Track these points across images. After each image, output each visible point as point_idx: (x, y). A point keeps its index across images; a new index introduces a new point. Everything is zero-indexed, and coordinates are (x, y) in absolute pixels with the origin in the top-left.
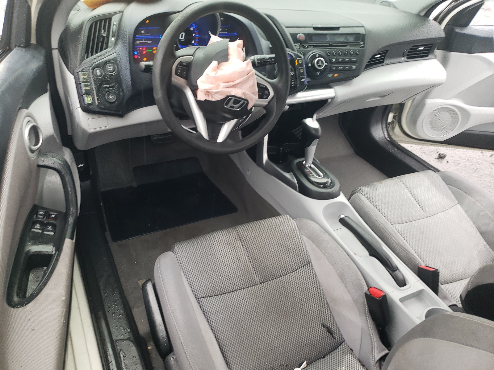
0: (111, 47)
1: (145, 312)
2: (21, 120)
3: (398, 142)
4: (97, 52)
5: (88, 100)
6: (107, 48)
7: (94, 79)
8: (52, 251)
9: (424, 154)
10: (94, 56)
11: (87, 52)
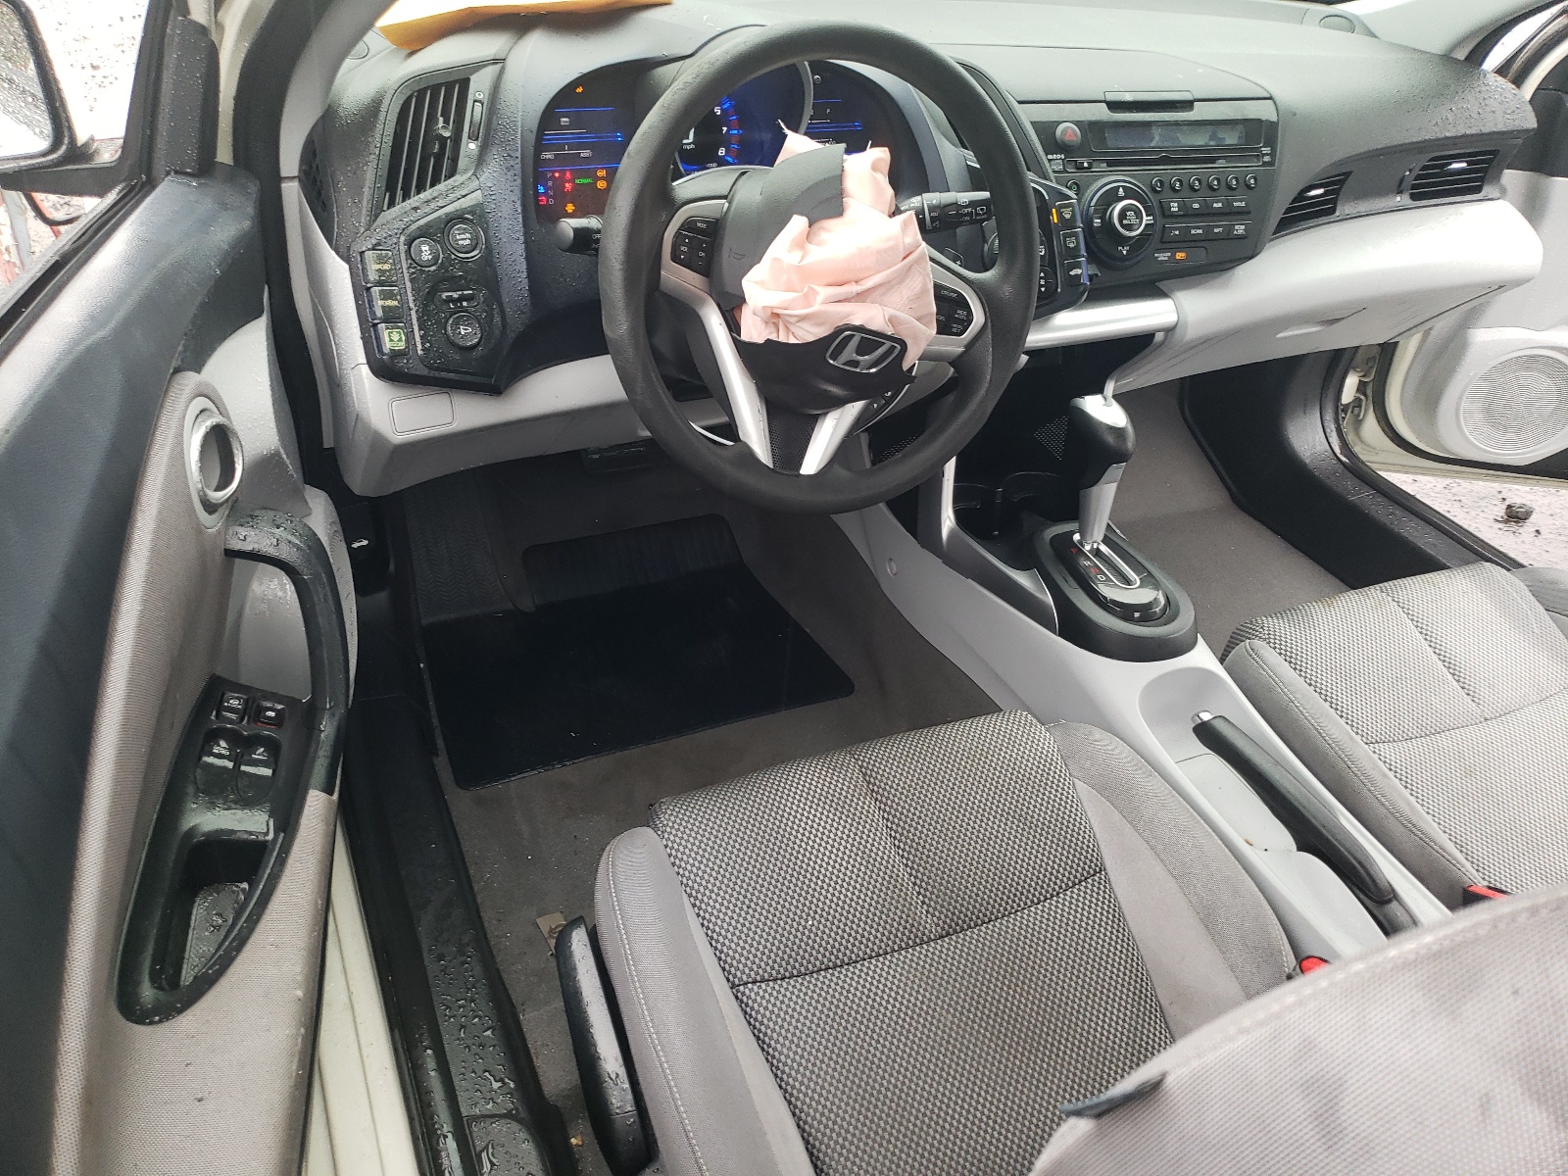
0: (466, 171)
1: (563, 1022)
2: (180, 407)
3: (1373, 466)
4: (420, 189)
5: (392, 340)
6: (452, 174)
7: (413, 273)
8: (265, 830)
9: (1457, 505)
10: (414, 201)
11: (391, 187)
